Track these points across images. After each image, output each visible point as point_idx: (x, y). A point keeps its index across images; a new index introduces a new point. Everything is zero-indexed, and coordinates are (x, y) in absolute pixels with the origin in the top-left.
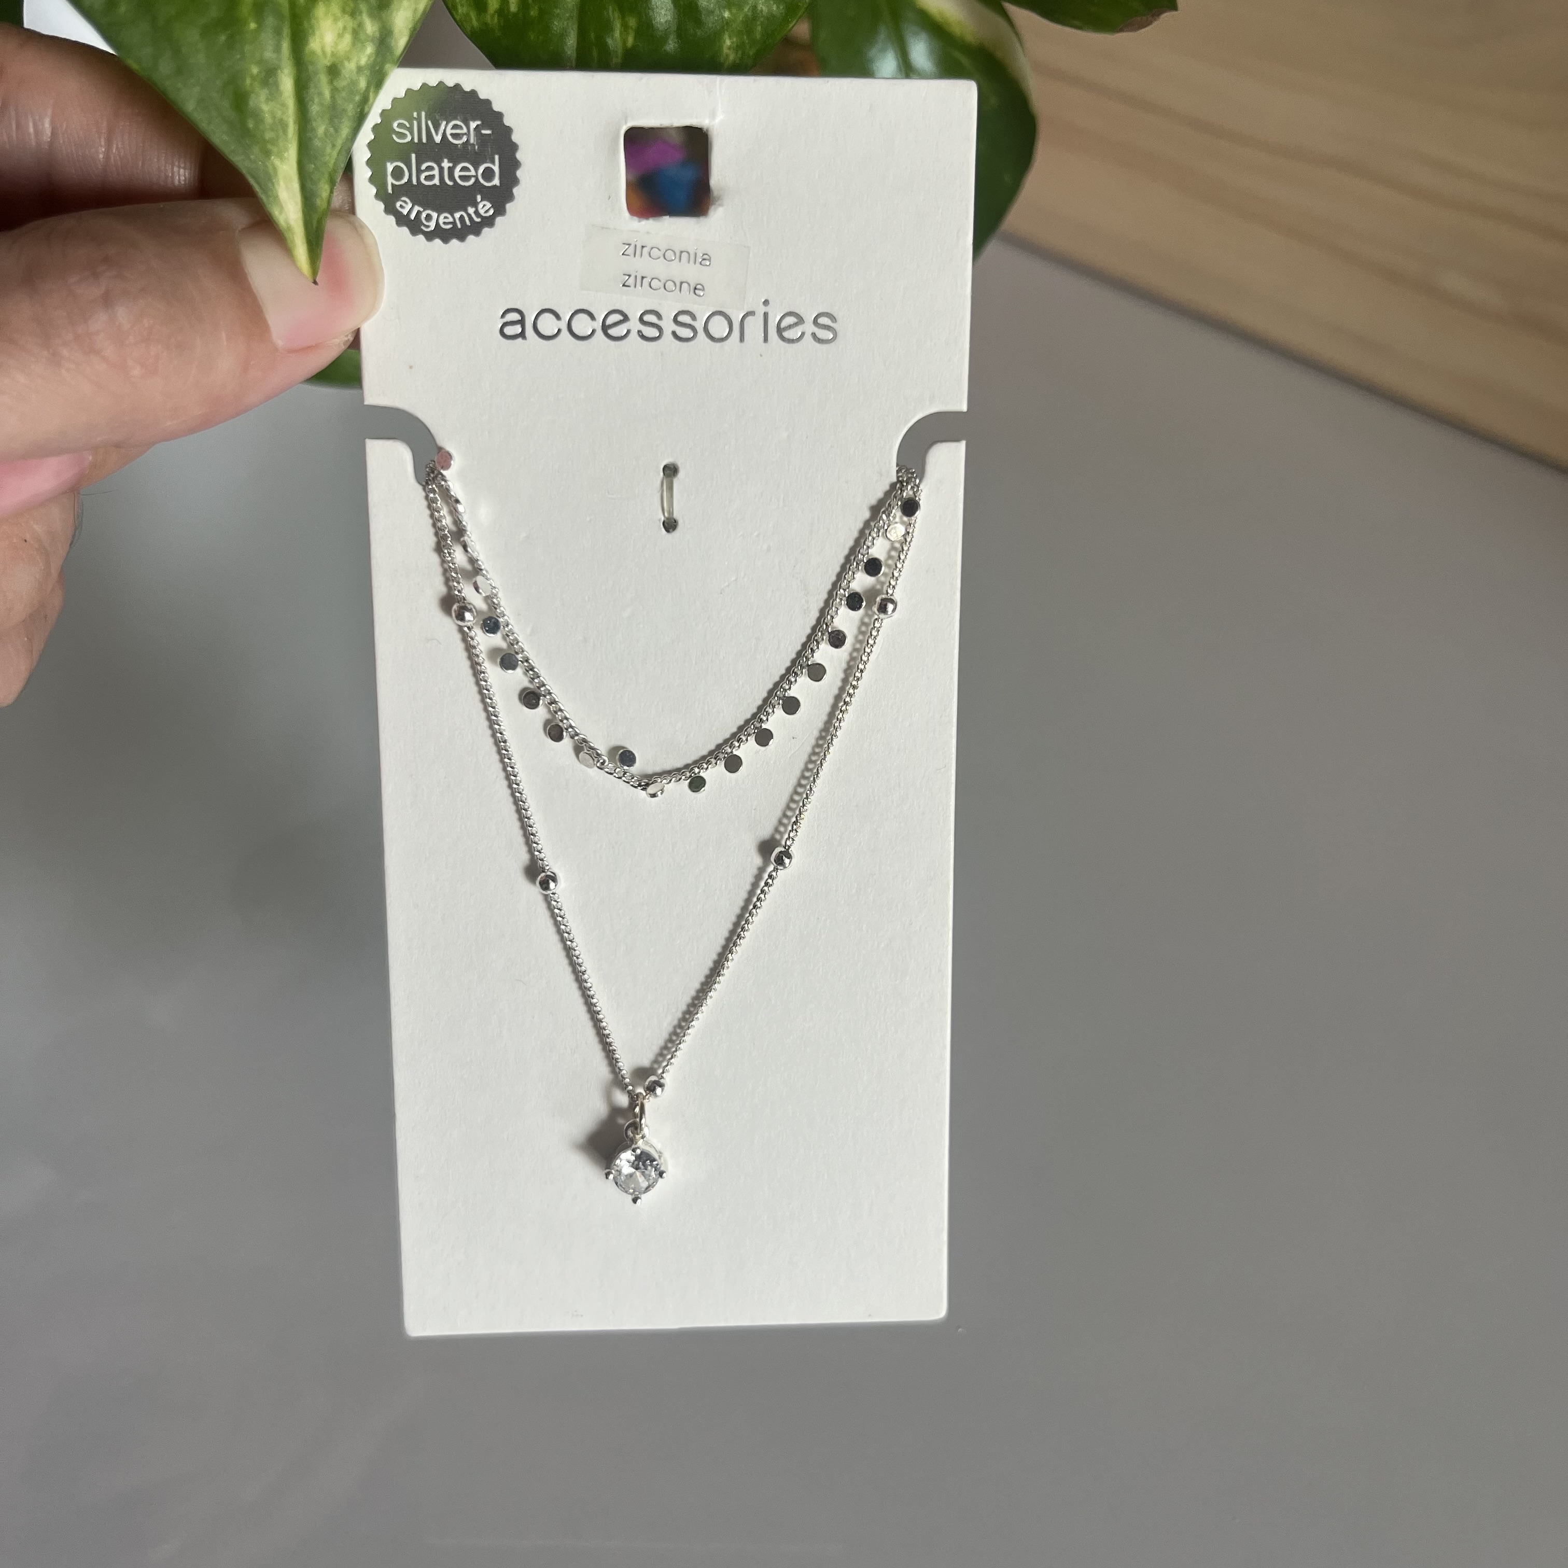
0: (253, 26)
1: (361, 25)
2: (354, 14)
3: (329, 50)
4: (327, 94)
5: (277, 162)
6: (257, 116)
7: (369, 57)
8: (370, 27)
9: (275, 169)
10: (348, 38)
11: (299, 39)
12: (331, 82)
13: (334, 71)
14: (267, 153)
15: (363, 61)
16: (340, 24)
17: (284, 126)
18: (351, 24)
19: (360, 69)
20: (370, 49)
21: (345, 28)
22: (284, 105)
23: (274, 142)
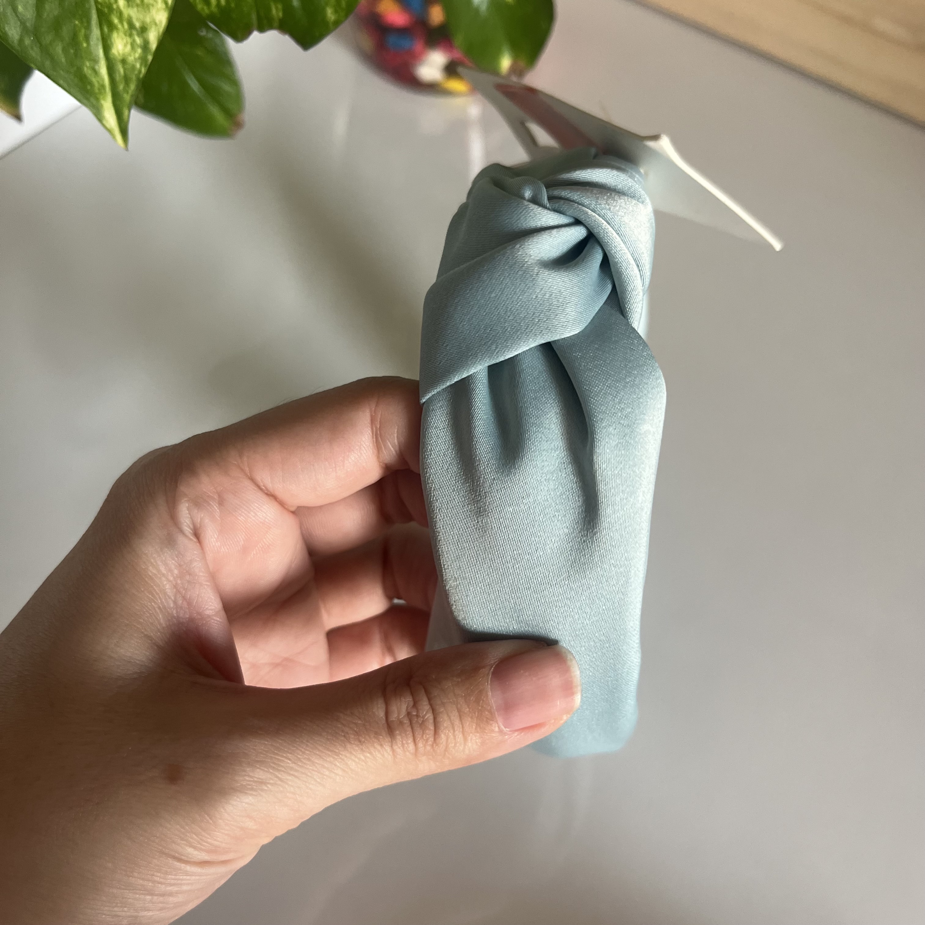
0: (85, 45)
1: (134, 41)
2: (131, 35)
3: (121, 52)
4: (122, 71)
5: (103, 102)
6: (91, 84)
7: (140, 54)
8: (138, 40)
9: (102, 106)
10: (129, 47)
11: (107, 48)
12: (123, 67)
13: (124, 61)
14: (98, 100)
15: (137, 55)
16: (125, 41)
17: (103, 86)
18: (129, 40)
19: (135, 59)
20: (139, 51)
21: (127, 43)
22: (103, 80)
23: (100, 93)
